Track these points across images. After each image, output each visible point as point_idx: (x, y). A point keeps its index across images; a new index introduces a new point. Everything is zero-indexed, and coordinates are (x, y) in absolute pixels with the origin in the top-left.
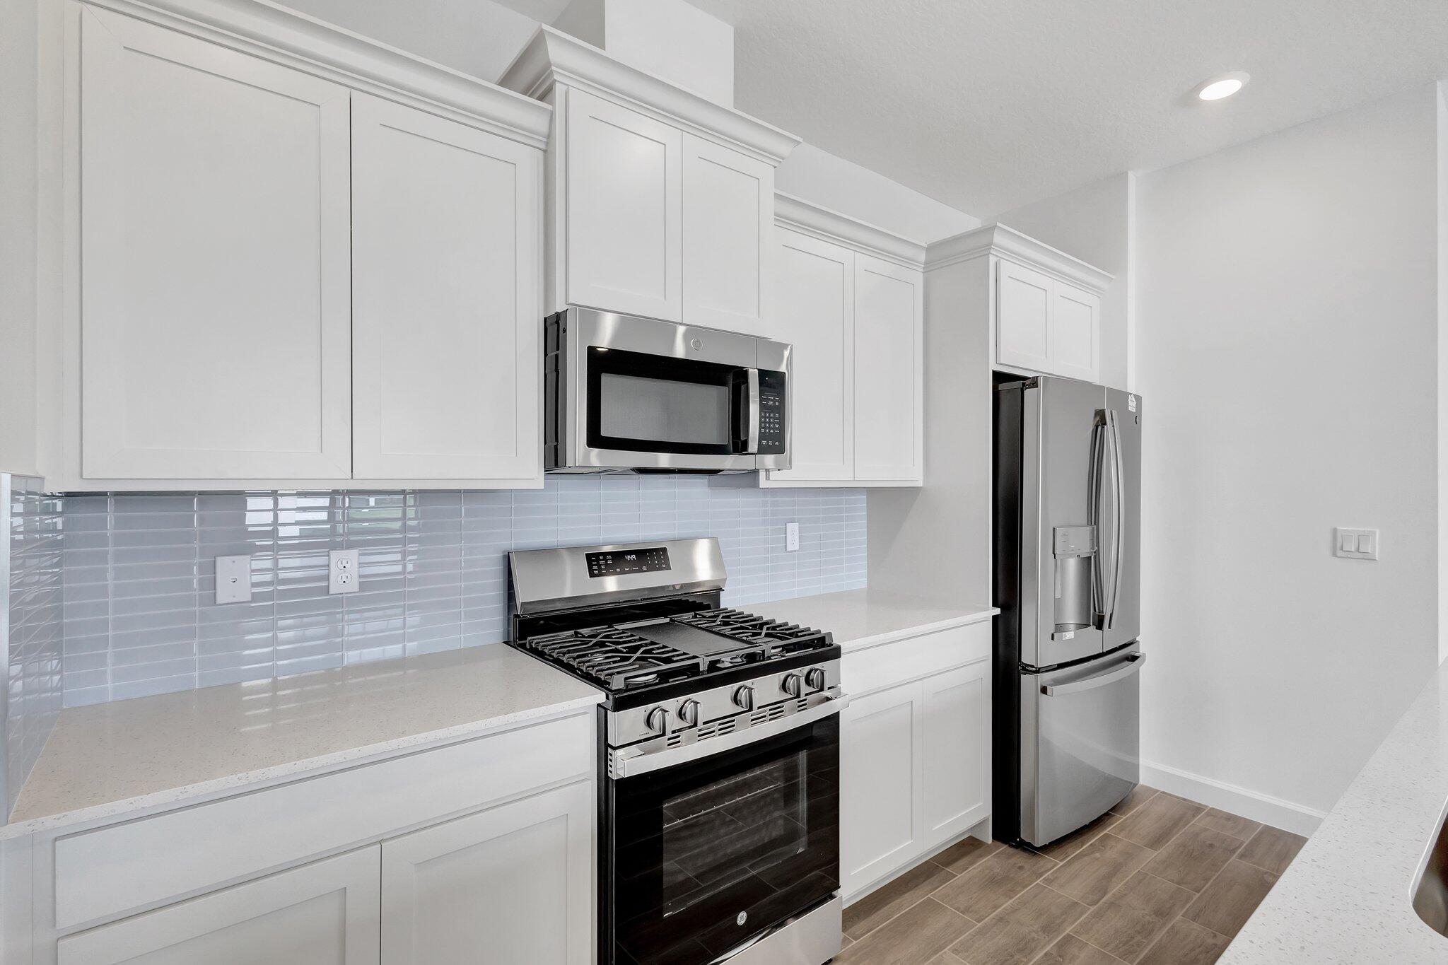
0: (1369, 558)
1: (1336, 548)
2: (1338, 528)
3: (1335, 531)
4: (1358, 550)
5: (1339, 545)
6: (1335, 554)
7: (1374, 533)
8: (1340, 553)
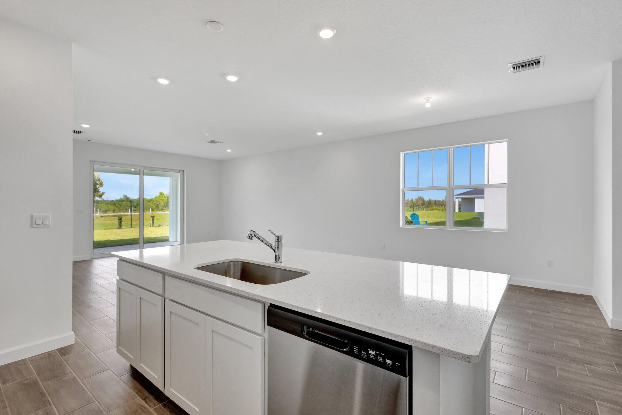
0: (47, 227)
1: (33, 223)
2: (33, 214)
3: (32, 216)
4: (43, 223)
5: (34, 222)
6: (32, 226)
7: (50, 215)
8: (35, 226)
